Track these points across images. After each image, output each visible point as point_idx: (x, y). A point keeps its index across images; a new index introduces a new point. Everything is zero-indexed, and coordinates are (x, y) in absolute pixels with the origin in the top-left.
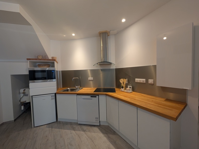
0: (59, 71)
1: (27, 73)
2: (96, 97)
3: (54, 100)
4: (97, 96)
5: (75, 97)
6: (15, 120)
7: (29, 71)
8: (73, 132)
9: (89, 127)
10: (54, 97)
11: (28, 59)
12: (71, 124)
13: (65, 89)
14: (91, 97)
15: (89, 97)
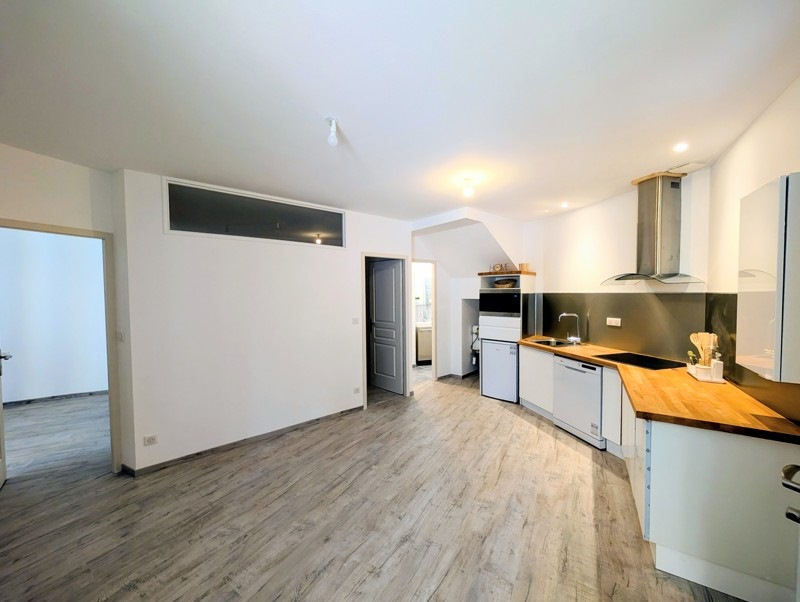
0: (538, 294)
1: (478, 298)
2: (594, 369)
3: (515, 357)
4: (598, 369)
5: (550, 358)
6: (464, 377)
7: (481, 295)
8: (535, 429)
9: (573, 441)
10: (515, 351)
11: (480, 274)
12: (541, 418)
13: (546, 339)
14: (583, 366)
15: (577, 365)
